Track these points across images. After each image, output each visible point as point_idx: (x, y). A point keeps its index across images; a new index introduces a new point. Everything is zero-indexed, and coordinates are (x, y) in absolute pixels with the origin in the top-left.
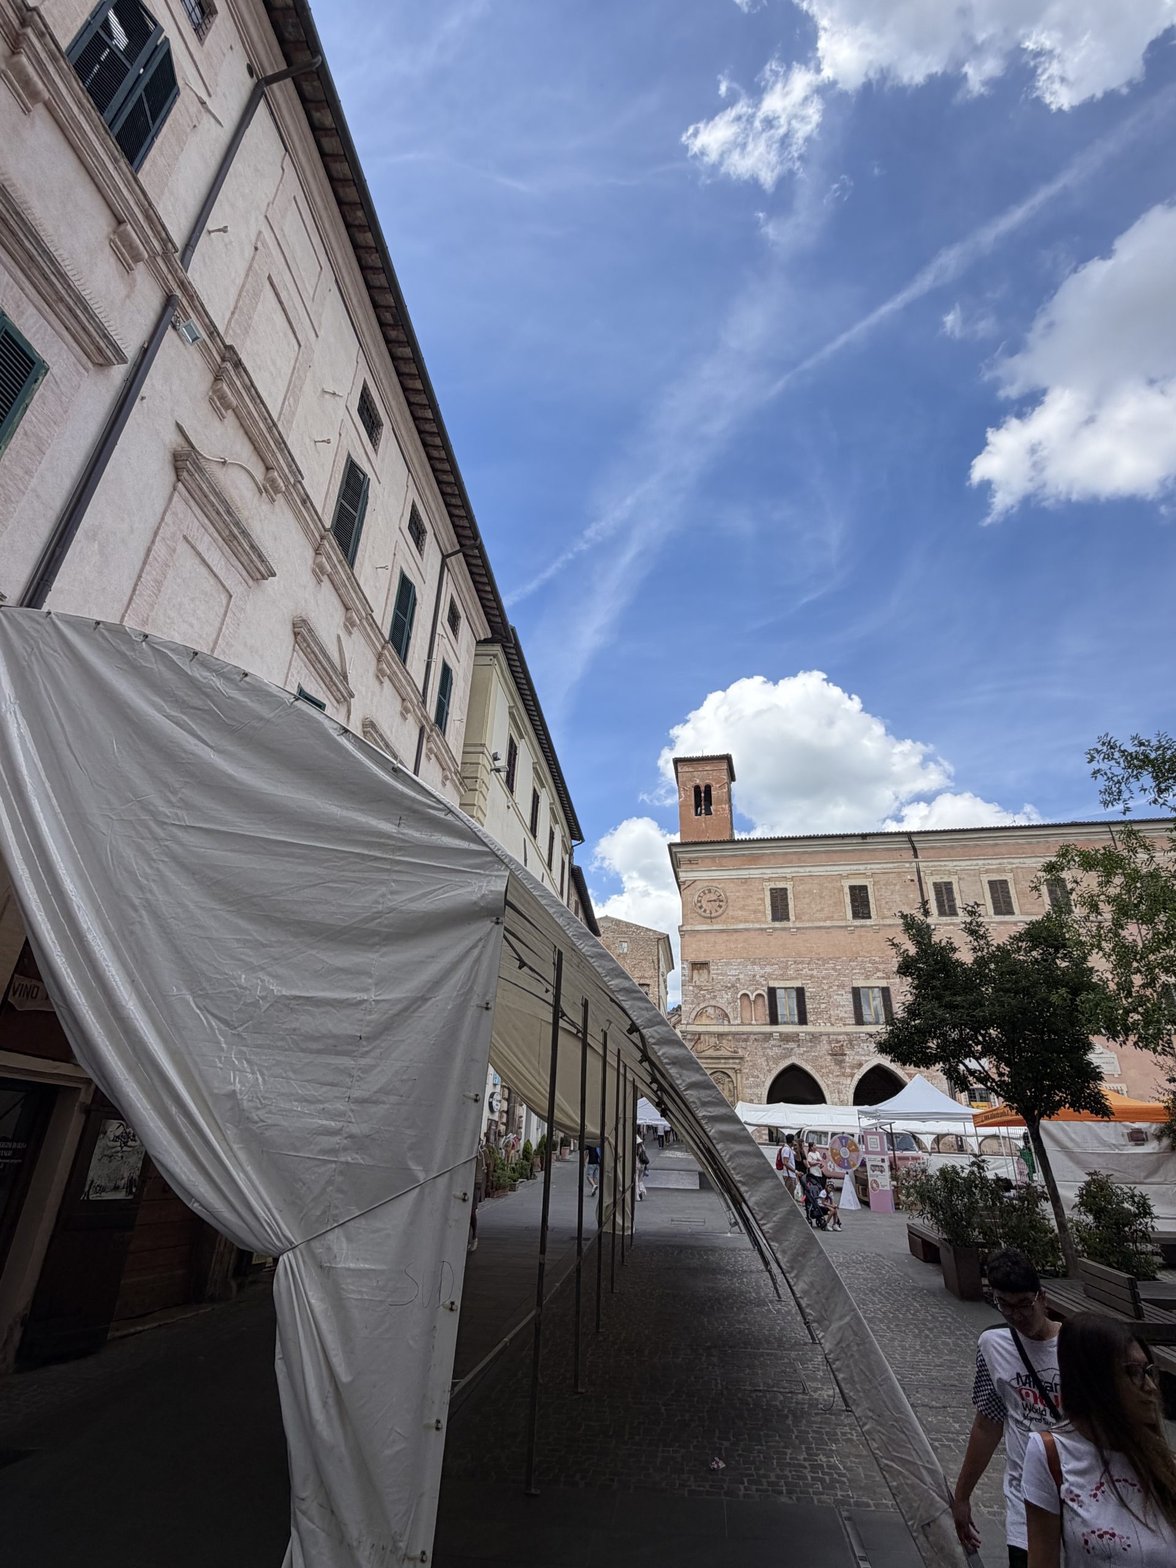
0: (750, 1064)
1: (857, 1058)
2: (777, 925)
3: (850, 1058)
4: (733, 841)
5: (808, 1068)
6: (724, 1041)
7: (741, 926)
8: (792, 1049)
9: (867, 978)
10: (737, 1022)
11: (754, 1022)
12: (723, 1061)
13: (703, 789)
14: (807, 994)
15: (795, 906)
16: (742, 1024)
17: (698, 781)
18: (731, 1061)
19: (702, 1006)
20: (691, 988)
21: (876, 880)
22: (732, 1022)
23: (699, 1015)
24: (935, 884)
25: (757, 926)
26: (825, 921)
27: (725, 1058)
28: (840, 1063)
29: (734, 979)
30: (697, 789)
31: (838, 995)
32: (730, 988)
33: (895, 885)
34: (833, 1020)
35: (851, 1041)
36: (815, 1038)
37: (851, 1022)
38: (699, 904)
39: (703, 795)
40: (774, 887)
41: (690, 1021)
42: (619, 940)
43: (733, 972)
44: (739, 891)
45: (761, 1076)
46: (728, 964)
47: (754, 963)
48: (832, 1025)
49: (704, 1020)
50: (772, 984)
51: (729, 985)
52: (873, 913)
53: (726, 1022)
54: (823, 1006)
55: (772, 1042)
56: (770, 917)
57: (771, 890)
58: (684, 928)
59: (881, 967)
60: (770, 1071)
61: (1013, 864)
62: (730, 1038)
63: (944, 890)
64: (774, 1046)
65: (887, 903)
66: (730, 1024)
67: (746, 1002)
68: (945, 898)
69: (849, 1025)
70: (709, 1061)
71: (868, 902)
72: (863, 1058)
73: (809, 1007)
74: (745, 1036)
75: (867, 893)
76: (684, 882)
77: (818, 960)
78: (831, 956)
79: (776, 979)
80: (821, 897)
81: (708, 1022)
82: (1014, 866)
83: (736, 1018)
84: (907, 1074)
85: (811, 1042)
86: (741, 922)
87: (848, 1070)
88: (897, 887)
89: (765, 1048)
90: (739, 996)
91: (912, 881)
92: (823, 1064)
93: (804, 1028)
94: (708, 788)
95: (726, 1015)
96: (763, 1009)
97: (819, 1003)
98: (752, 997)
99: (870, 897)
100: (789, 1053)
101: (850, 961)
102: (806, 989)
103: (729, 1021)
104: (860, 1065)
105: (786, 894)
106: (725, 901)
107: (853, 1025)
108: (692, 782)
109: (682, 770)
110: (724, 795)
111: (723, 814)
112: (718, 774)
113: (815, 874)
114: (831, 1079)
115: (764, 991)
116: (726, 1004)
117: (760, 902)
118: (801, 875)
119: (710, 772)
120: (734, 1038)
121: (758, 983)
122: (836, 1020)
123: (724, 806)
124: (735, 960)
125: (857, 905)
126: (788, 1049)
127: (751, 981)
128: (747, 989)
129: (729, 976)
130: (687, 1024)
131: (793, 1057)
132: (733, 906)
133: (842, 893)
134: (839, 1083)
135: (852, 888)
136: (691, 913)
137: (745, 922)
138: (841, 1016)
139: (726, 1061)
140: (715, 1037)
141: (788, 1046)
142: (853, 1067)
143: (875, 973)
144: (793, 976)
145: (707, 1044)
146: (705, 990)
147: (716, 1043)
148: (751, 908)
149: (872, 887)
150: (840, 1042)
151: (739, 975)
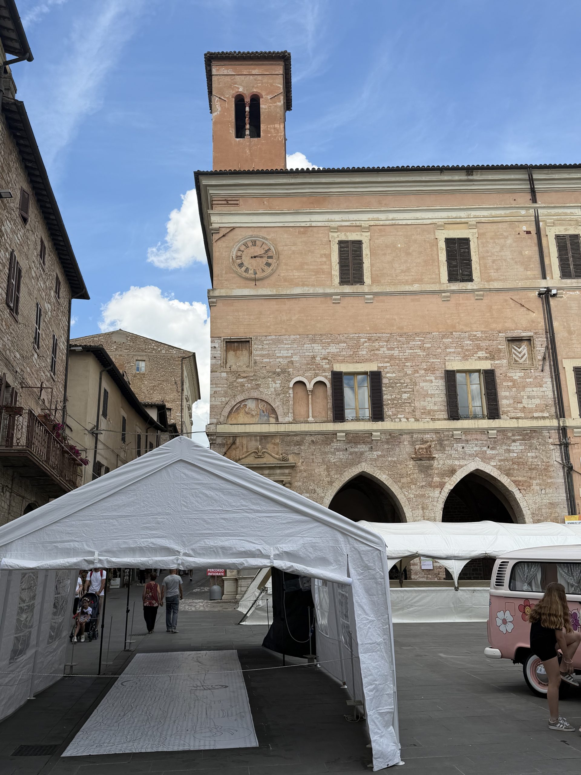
0: (305, 474)
1: (450, 462)
2: (347, 289)
3: (439, 462)
5: (383, 477)
6: (270, 446)
7: (298, 291)
8: (362, 453)
9: (465, 358)
10: (287, 419)
11: (311, 419)
12: (267, 472)
13: (247, 100)
14: (385, 381)
15: (372, 265)
16: (295, 422)
17: (241, 90)
18: (278, 471)
19: (239, 398)
20: (224, 375)
21: (481, 231)
22: (280, 419)
23: (235, 410)
24: (558, 237)
25: (320, 290)
26: (412, 284)
27: (270, 468)
28: (426, 470)
29: (284, 362)
30: (239, 100)
31: (426, 381)
32: (279, 374)
33: (506, 238)
34: (418, 413)
35: (440, 442)
36: (393, 438)
37: (441, 417)
38: (239, 261)
39: (247, 109)
40: (344, 238)
41: (222, 419)
43: (284, 353)
44: (295, 244)
45: (319, 491)
46: (278, 342)
47: (313, 341)
48: (417, 420)
49: (242, 418)
50: (339, 367)
51: (278, 370)
52: (476, 275)
53: (272, 420)
54: (405, 396)
55: (335, 445)
56: (337, 280)
57: (340, 242)
58: (215, 293)
59: (484, 344)
60: (331, 483)
62: (278, 441)
63: (569, 245)
64: (338, 450)
65: (494, 262)
66: (277, 422)
67: (301, 393)
68: (570, 254)
69: (439, 420)
71: (470, 260)
72: (457, 463)
73: (387, 397)
74: (298, 438)
75: (469, 248)
76: (217, 230)
77: (401, 336)
78: (418, 331)
79: (342, 362)
80: (408, 254)
81: (247, 420)
83: (286, 414)
84: (515, 482)
85: (387, 443)
86: (297, 285)
87: (436, 479)
88: (509, 241)
89: (326, 453)
90: (291, 385)
91: (528, 233)
92: (404, 471)
93: (379, 425)
94: (255, 100)
95: (274, 411)
96: (324, 402)
97: (401, 393)
98: (310, 386)
99: (472, 253)
100: (359, 458)
101: (443, 337)
102: (383, 374)
103: (277, 419)
104: (453, 472)
105: (360, 249)
106: (275, 257)
107: (445, 419)
108: (233, 90)
109: (218, 70)
110: (278, 110)
111: (275, 137)
112: (270, 81)
113: (401, 222)
114: (414, 491)
115: (326, 377)
116: (273, 396)
117: (324, 259)
118: (381, 223)
119: (259, 78)
120: (283, 441)
121: (319, 367)
122: (423, 413)
123: (277, 126)
124: (287, 337)
125: (454, 263)
126: (356, 453)
127: (308, 364)
128: (303, 375)
129: (278, 357)
130: (217, 424)
131: (364, 464)
132: (286, 264)
133: (435, 248)
134: (423, 496)
135: (449, 241)
136: (226, 273)
137: (303, 285)
138: (428, 408)
139: (272, 471)
140: (256, 440)
141: (356, 450)
142: (443, 475)
143: (476, 353)
144: (367, 357)
145: (245, 450)
146: (244, 377)
147: (257, 448)
148: (312, 267)
149: (476, 240)
150: (427, 442)
151: (292, 357)
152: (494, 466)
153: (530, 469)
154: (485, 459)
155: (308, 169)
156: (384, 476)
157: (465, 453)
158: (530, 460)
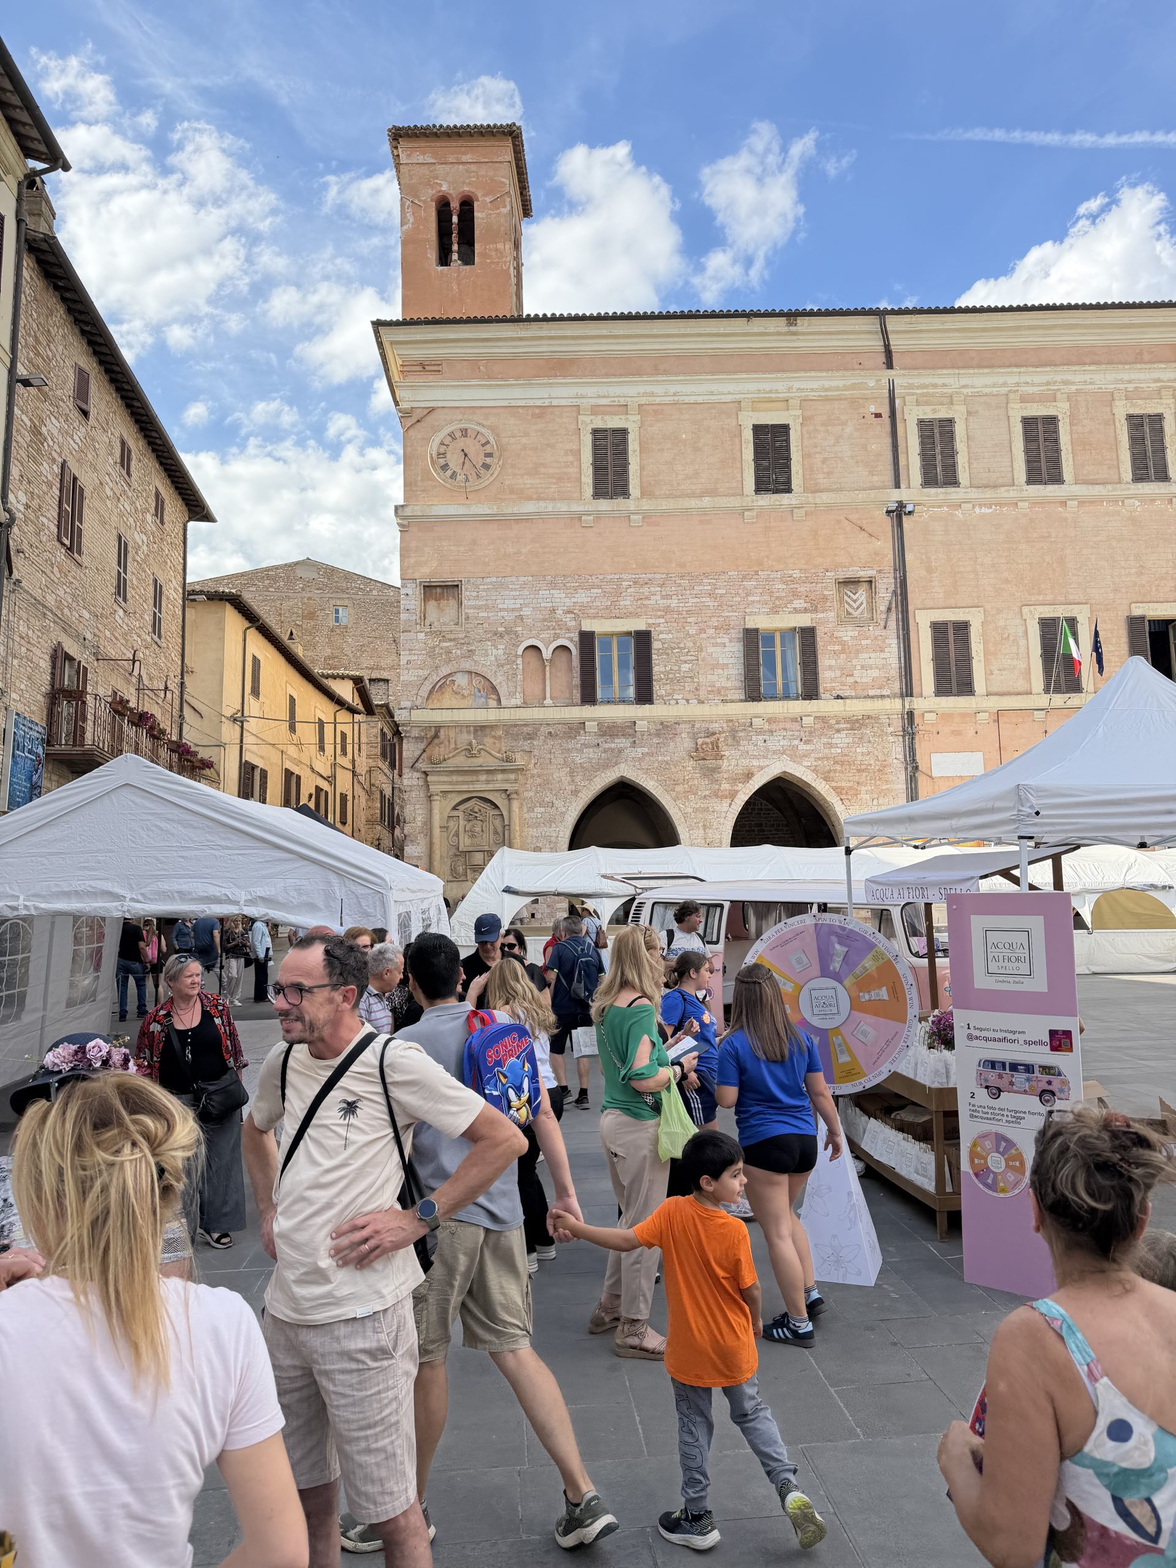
0: (539, 781)
1: (745, 762)
2: (604, 505)
3: (732, 761)
4: (519, 319)
5: (650, 784)
6: (488, 741)
7: (529, 507)
8: (620, 751)
9: (775, 611)
10: (514, 702)
11: (548, 701)
12: (483, 777)
13: (455, 205)
14: (656, 645)
15: (642, 468)
16: (525, 705)
17: (444, 188)
18: (500, 777)
19: (444, 671)
20: (421, 636)
21: (808, 413)
22: (504, 702)
23: (438, 689)
24: (921, 422)
25: (563, 507)
26: (701, 496)
27: (488, 772)
28: (710, 773)
29: (510, 617)
30: (443, 207)
31: (716, 645)
32: (501, 636)
33: (844, 424)
34: (703, 694)
35: (733, 733)
36: (665, 729)
37: (736, 697)
38: (442, 461)
39: (455, 219)
40: (602, 425)
41: (418, 703)
42: (333, 602)
43: (510, 604)
44: (526, 434)
45: (558, 803)
46: (499, 586)
47: (553, 585)
48: (701, 702)
49: (448, 700)
50: (587, 626)
51: (501, 629)
52: (796, 481)
53: (493, 703)
54: (685, 667)
55: (582, 739)
56: (589, 490)
57: (595, 432)
58: (408, 512)
59: (802, 589)
60: (575, 793)
61: (1073, 383)
62: (500, 733)
63: (937, 435)
64: (587, 746)
65: (824, 461)
66: (499, 706)
67: (534, 662)
68: (938, 450)
69: (732, 701)
70: (455, 778)
71: (788, 459)
72: (755, 763)
73: (657, 669)
74: (529, 729)
75: (788, 441)
76: (412, 411)
77: (682, 577)
78: (708, 570)
79: (595, 617)
80: (697, 449)
81: (455, 703)
82: (1073, 388)
83: (512, 695)
84: (835, 789)
85: (658, 735)
86: (530, 499)
87: (726, 786)
88: (849, 430)
89: (569, 750)
90: (520, 652)
91: (878, 415)
92: (679, 775)
93: (645, 710)
94: (467, 205)
95: (494, 689)
96: (568, 677)
97: (679, 662)
98: (547, 654)
99: (793, 449)
100: (615, 758)
101: (744, 578)
102: (653, 634)
103: (499, 701)
104: (749, 776)
105: (625, 441)
106: (496, 454)
107: (741, 701)
108: (432, 188)
109: (409, 156)
110: (502, 220)
111: (498, 263)
112: (491, 173)
113: (687, 399)
114: (694, 802)
115: (571, 640)
116: (494, 668)
117: (570, 458)
118: (658, 400)
119: (473, 167)
120: (507, 733)
121: (561, 625)
122: (709, 692)
123: (500, 246)
124: (514, 579)
125: (765, 463)
126: (612, 750)
127: (545, 620)
128: (537, 637)
129: (501, 610)
130: (412, 708)
131: (623, 766)
132: (513, 466)
133: (737, 440)
134: (706, 810)
135: (758, 429)
136: (422, 480)
137: (539, 499)
138: (718, 685)
139: (490, 777)
140: (469, 732)
141: (613, 746)
142: (734, 780)
143: (791, 602)
144: (631, 610)
145: (453, 746)
146: (450, 640)
147: (470, 744)
148: (551, 471)
149: (799, 427)
150: (714, 734)
151: (521, 609)
152: (808, 767)
153: (859, 771)
154: (795, 757)
155: (545, 315)
156: (652, 783)
157: (768, 750)
158: (860, 758)
